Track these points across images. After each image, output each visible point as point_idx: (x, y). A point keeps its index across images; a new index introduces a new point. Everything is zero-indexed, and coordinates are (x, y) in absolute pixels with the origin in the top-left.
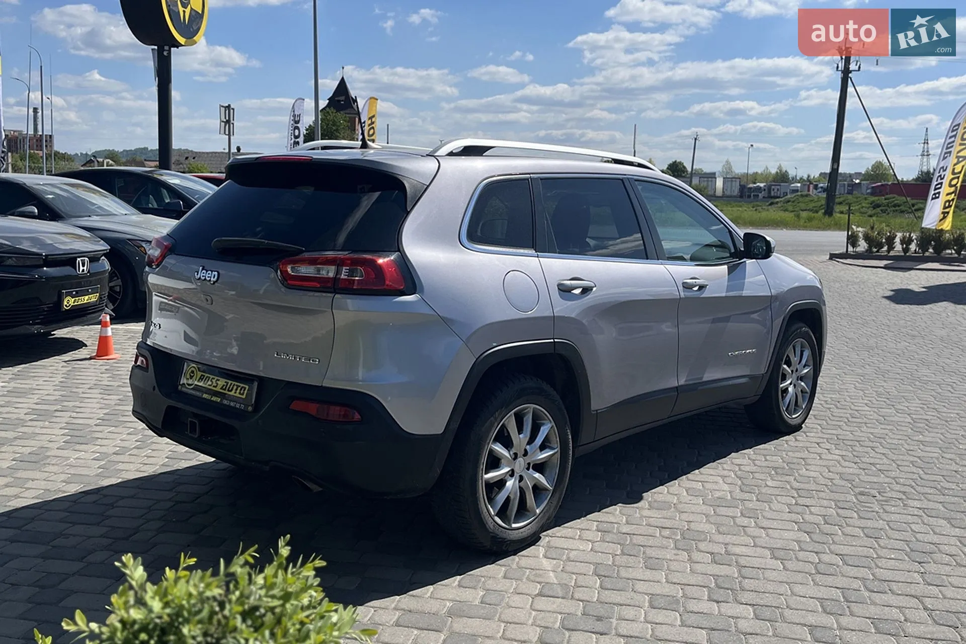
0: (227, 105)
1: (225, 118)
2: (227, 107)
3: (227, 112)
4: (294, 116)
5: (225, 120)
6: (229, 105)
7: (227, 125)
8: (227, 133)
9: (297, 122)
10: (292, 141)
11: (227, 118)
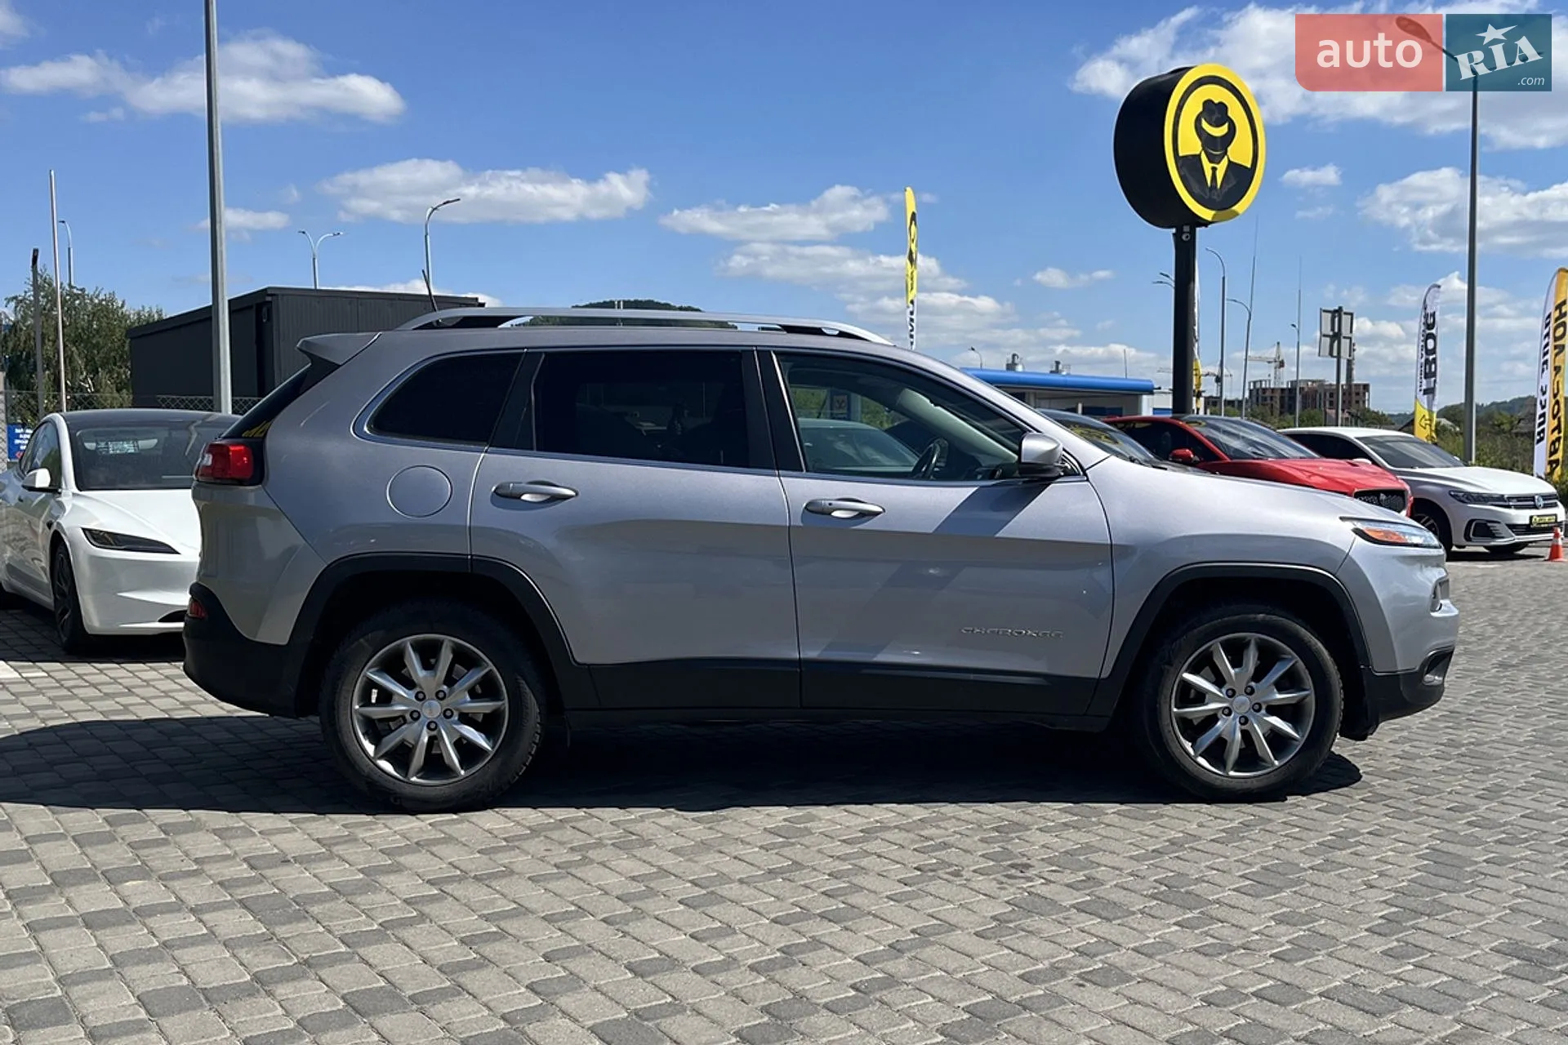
0: (1337, 308)
1: (1333, 329)
2: (1336, 311)
3: (1337, 319)
4: (1426, 316)
5: (1331, 333)
6: (1340, 308)
7: (1336, 343)
8: (1335, 354)
9: (1430, 326)
10: (1423, 360)
11: (1336, 330)
